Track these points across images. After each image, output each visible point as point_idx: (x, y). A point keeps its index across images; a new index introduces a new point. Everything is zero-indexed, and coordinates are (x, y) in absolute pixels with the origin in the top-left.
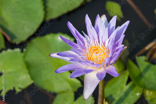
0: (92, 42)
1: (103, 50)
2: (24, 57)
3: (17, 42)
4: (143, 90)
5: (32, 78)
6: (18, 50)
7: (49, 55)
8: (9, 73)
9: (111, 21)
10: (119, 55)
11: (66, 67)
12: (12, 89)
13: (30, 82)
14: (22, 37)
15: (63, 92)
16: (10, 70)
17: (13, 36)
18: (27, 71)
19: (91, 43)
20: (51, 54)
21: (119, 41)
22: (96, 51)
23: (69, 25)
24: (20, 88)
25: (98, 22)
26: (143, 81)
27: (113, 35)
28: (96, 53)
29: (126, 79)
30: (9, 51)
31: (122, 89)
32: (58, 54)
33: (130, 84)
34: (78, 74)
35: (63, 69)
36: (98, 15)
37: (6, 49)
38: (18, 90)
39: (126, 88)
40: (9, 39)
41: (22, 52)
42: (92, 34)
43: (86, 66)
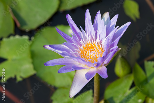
0: (88, 38)
1: (98, 49)
2: (31, 46)
3: (27, 29)
4: (146, 97)
5: (35, 68)
6: (26, 37)
7: (44, 46)
8: (14, 60)
9: (112, 20)
10: (113, 56)
11: (58, 61)
12: (13, 76)
13: (32, 72)
14: (32, 24)
15: (63, 88)
16: (14, 57)
17: (23, 23)
18: (30, 60)
19: (87, 40)
20: (45, 45)
21: (115, 42)
22: (91, 49)
23: (68, 18)
24: (21, 77)
25: (98, 19)
26: (147, 87)
27: (111, 35)
28: (91, 51)
29: (130, 83)
30: (17, 37)
31: (125, 93)
32: (50, 46)
33: (133, 89)
34: (67, 70)
35: (54, 63)
36: (99, 12)
37: (14, 35)
38: (19, 79)
39: (129, 92)
40: (19, 25)
41: (30, 39)
42: (90, 30)
43: (79, 63)
